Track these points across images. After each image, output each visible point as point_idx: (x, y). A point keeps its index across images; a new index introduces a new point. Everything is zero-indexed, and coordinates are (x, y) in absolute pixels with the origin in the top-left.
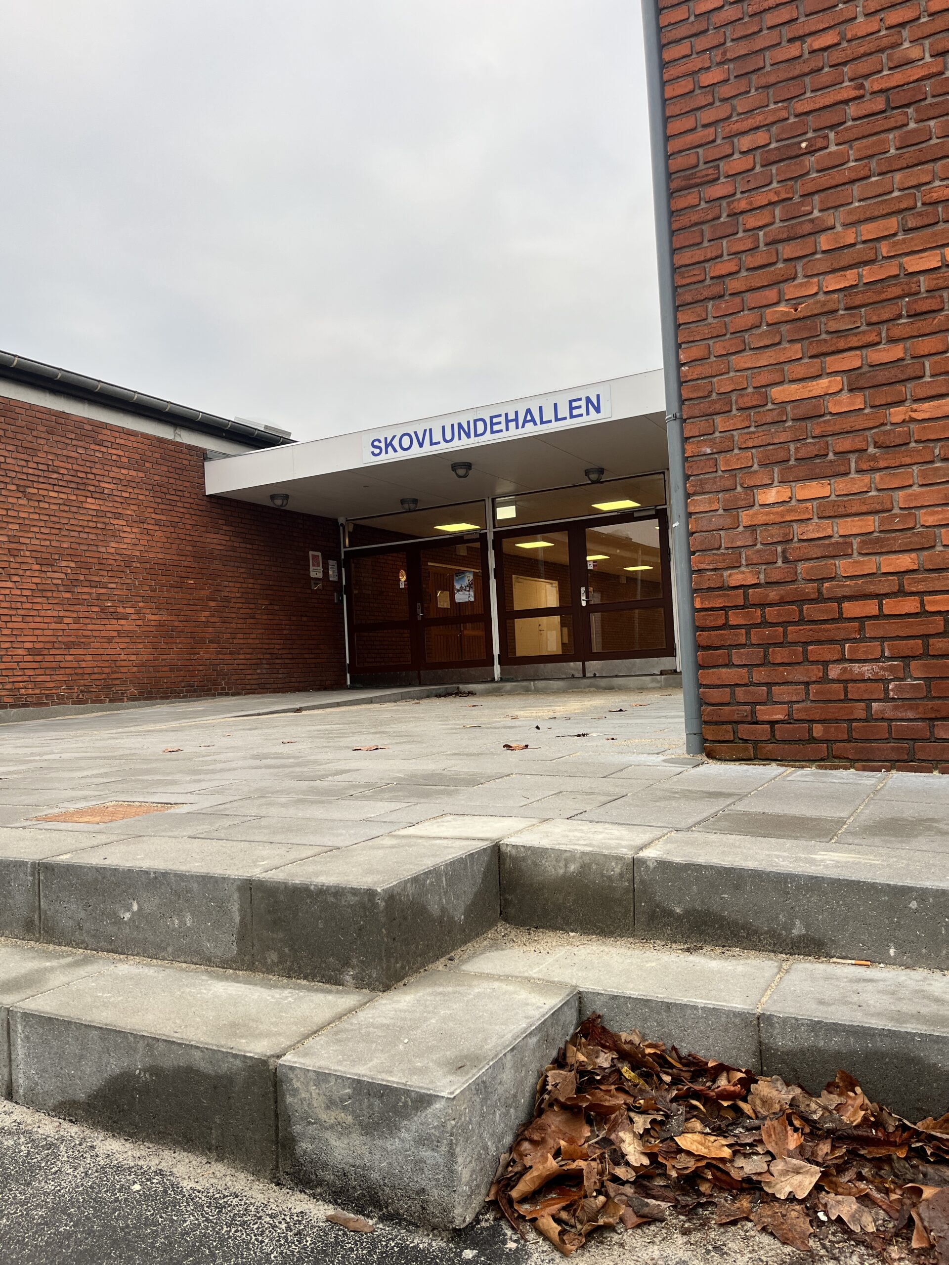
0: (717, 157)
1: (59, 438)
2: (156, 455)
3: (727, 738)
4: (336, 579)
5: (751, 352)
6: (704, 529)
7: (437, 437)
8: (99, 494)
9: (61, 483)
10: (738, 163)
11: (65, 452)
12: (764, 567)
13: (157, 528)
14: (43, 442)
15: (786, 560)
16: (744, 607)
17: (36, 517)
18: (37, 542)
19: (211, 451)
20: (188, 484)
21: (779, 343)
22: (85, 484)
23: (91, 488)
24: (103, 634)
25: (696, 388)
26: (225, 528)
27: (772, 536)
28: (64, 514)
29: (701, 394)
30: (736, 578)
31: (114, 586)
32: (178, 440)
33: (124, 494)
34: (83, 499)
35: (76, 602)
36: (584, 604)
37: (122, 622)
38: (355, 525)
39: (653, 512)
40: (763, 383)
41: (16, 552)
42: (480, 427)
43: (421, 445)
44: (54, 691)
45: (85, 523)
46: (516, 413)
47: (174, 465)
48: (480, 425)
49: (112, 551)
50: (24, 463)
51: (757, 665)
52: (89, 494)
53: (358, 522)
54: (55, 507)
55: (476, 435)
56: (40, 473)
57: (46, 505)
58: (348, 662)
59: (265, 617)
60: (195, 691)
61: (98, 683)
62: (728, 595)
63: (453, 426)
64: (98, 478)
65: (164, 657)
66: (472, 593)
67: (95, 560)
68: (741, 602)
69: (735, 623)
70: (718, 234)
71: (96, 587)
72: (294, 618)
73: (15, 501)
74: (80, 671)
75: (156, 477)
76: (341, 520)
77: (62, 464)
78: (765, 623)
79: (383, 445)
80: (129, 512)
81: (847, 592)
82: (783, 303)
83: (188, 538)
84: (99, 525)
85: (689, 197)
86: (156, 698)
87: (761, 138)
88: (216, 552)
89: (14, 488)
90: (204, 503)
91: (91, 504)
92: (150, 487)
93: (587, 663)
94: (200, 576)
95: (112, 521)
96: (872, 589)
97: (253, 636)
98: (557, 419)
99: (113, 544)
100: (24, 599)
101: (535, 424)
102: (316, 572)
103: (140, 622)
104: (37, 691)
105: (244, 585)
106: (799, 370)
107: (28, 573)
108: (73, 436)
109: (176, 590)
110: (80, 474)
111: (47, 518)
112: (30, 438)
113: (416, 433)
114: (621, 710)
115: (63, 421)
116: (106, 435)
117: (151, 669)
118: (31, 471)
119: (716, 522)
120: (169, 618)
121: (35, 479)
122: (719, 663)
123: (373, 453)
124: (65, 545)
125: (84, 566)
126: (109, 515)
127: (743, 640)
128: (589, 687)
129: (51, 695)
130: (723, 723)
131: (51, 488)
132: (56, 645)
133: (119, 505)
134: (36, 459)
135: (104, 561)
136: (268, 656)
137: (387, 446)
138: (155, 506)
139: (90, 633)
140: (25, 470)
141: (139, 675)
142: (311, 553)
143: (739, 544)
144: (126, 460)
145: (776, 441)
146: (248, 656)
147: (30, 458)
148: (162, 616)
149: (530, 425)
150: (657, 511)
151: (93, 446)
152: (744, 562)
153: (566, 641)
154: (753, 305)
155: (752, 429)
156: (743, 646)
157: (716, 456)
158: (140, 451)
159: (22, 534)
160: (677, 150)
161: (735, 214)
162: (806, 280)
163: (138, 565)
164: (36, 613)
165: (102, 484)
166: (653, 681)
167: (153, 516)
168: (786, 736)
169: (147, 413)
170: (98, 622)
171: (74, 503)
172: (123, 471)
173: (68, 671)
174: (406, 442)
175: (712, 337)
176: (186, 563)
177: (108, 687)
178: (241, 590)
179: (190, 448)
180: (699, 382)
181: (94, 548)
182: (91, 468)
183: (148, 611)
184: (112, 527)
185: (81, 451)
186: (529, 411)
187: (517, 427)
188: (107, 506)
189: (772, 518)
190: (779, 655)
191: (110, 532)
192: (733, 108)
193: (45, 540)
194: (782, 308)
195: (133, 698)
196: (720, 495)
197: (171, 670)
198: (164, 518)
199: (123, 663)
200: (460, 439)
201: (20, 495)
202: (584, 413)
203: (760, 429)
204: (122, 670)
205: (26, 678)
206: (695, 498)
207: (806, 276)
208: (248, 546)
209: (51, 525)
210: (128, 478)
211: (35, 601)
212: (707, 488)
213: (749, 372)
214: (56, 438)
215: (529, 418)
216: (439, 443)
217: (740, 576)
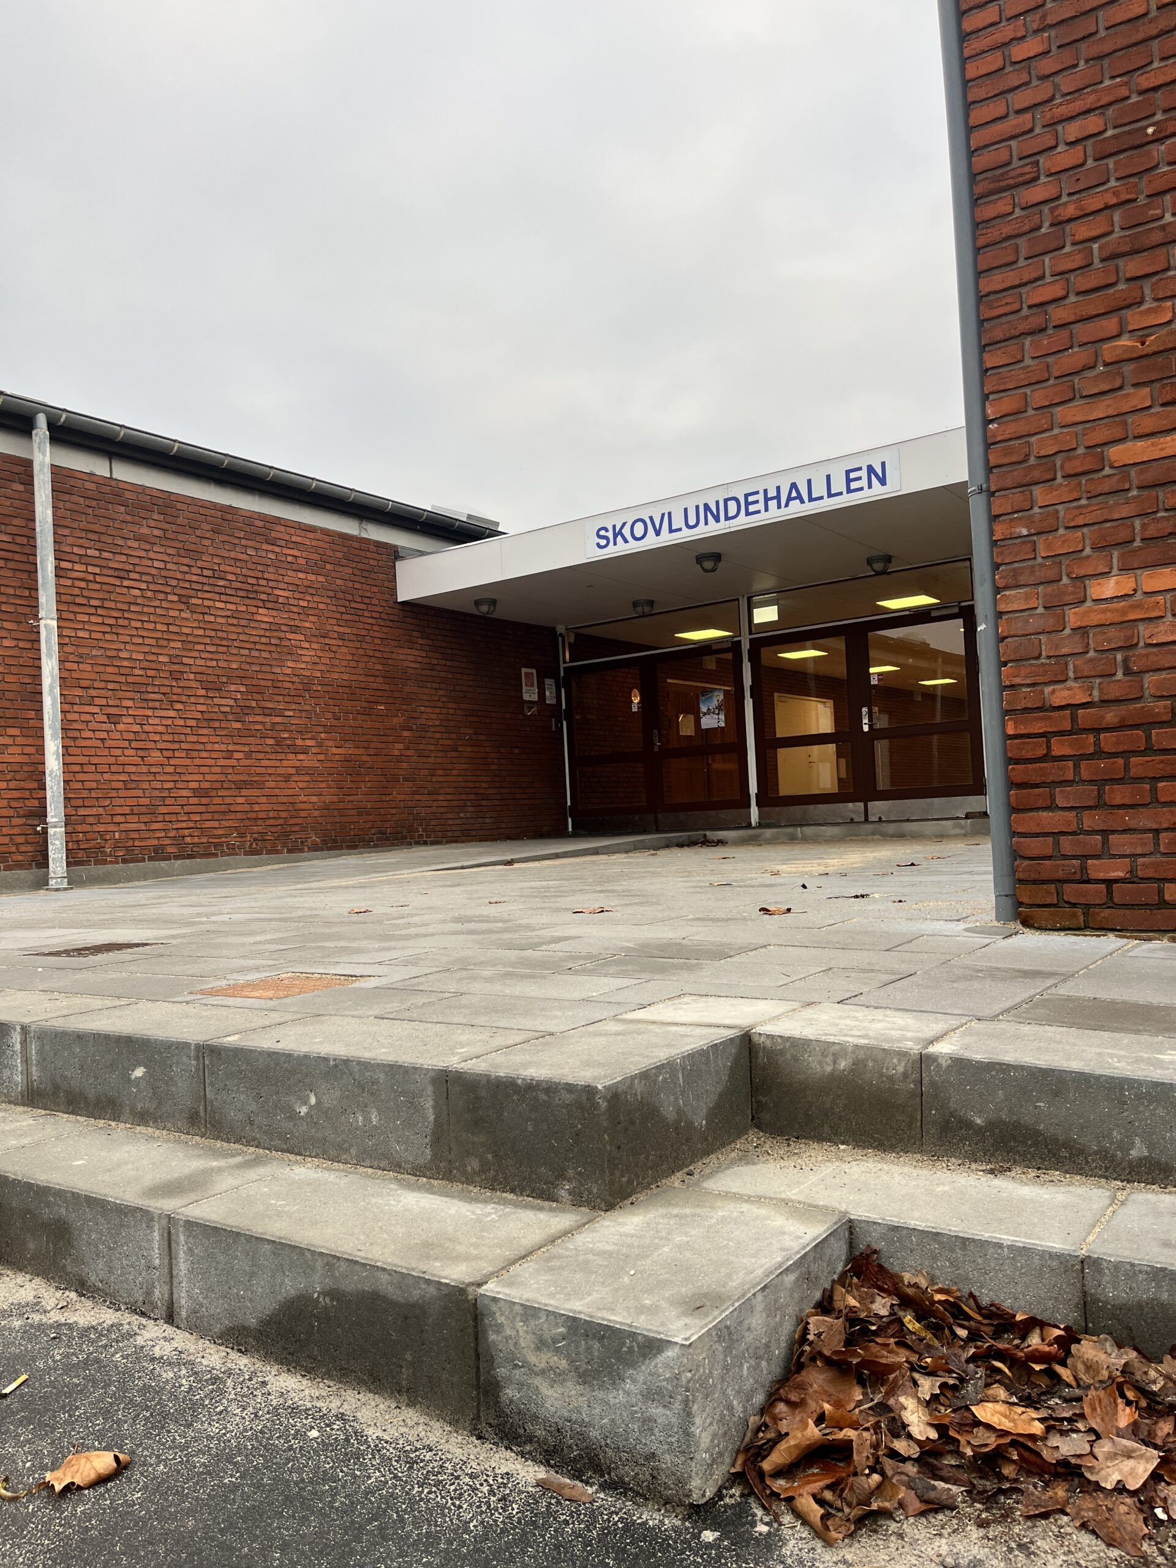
0: (1036, 150)
1: (226, 538)
2: (339, 555)
3: (1049, 902)
4: (554, 702)
5: (1082, 402)
6: (1020, 632)
7: (679, 522)
8: (271, 603)
9: (229, 591)
10: (1064, 157)
11: (233, 555)
12: (1098, 681)
13: (340, 643)
14: (207, 542)
15: (1128, 672)
16: (1071, 733)
17: (201, 632)
18: (202, 662)
19: (404, 548)
20: (376, 589)
21: (1121, 388)
22: (256, 592)
23: (264, 597)
24: (279, 771)
25: (1008, 452)
26: (420, 641)
27: (1109, 641)
28: (233, 629)
29: (1014, 459)
30: (1060, 695)
31: (291, 713)
32: (364, 535)
33: (302, 603)
34: (254, 610)
35: (247, 733)
36: (866, 728)
37: (301, 757)
38: (578, 636)
39: (956, 610)
40: (1100, 441)
41: (178, 675)
42: (732, 507)
43: (658, 533)
44: (223, 840)
45: (257, 639)
46: (778, 488)
47: (360, 566)
48: (732, 506)
49: (289, 671)
50: (186, 569)
51: (1089, 808)
52: (261, 604)
53: (581, 631)
54: (223, 621)
55: (727, 518)
56: (205, 580)
57: (212, 619)
58: (569, 804)
59: (469, 749)
60: (387, 839)
61: (273, 829)
62: (1050, 718)
63: (697, 507)
64: (271, 584)
65: (351, 798)
66: (722, 717)
67: (269, 684)
68: (1067, 725)
69: (1060, 754)
70: (1038, 249)
71: (270, 715)
72: (503, 750)
73: (176, 614)
74: (253, 815)
75: (339, 582)
76: (560, 629)
77: (228, 568)
78: (1099, 753)
79: (610, 535)
80: (307, 625)
82: (1126, 336)
83: (378, 654)
84: (273, 641)
85: (999, 203)
86: (340, 848)
87: (1093, 123)
88: (411, 671)
89: (175, 598)
90: (396, 611)
91: (264, 616)
92: (332, 594)
93: (870, 804)
94: (391, 700)
95: (288, 636)
97: (455, 772)
98: (830, 495)
99: (290, 664)
100: (188, 730)
101: (802, 502)
102: (530, 694)
103: (322, 757)
104: (204, 840)
105: (444, 711)
106: (1147, 423)
107: (193, 700)
108: (242, 534)
109: (364, 717)
110: (250, 580)
111: (213, 634)
112: (193, 539)
113: (651, 518)
114: (913, 864)
115: (229, 517)
116: (279, 532)
117: (336, 813)
118: (194, 578)
119: (1034, 624)
120: (356, 751)
121: (199, 587)
122: (1038, 805)
123: (598, 545)
124: (234, 666)
125: (255, 690)
126: (284, 628)
127: (1070, 775)
128: (873, 834)
129: (221, 844)
130: (1044, 882)
131: (217, 597)
132: (225, 785)
133: (296, 616)
134: (199, 564)
135: (280, 684)
136: (472, 797)
137: (615, 537)
138: (338, 616)
139: (263, 770)
140: (188, 577)
141: (320, 820)
142: (524, 670)
143: (1064, 651)
144: (303, 561)
145: (1116, 517)
146: (449, 797)
147: (192, 564)
148: (348, 750)
149: (795, 505)
150: (961, 608)
151: (265, 546)
152: (1071, 675)
153: (843, 775)
154: (1085, 340)
155: (1084, 502)
156: (1069, 783)
157: (1035, 538)
158: (320, 551)
159: (185, 653)
160: (982, 144)
161: (1060, 223)
162: (1155, 304)
163: (319, 688)
164: (201, 747)
165: (277, 592)
166: (955, 827)
167: (336, 628)
168: (1128, 900)
169: (326, 504)
170: (273, 756)
171: (244, 615)
172: (301, 575)
173: (239, 816)
174: (639, 530)
175: (1030, 384)
176: (375, 685)
177: (287, 834)
178: (441, 716)
179: (378, 544)
180: (1012, 443)
181: (268, 669)
182: (262, 572)
183: (331, 743)
184: (288, 643)
185: (251, 552)
186: (794, 486)
187: (779, 507)
188: (282, 618)
189: (1109, 617)
190: (1118, 794)
191: (285, 650)
192: (1056, 87)
193: (212, 659)
194: (1125, 341)
195: (315, 848)
196: (1041, 589)
197: (359, 814)
198: (348, 630)
199: (302, 806)
200: (706, 523)
201: (183, 607)
202: (866, 486)
203: (1094, 501)
204: (303, 814)
205: (191, 825)
206: (1007, 593)
207: (1156, 300)
208: (449, 663)
209: (218, 642)
210: (306, 583)
211: (200, 732)
212: (1023, 580)
213: (1080, 427)
214: (222, 538)
215: (794, 494)
216: (680, 529)
217: (1066, 693)
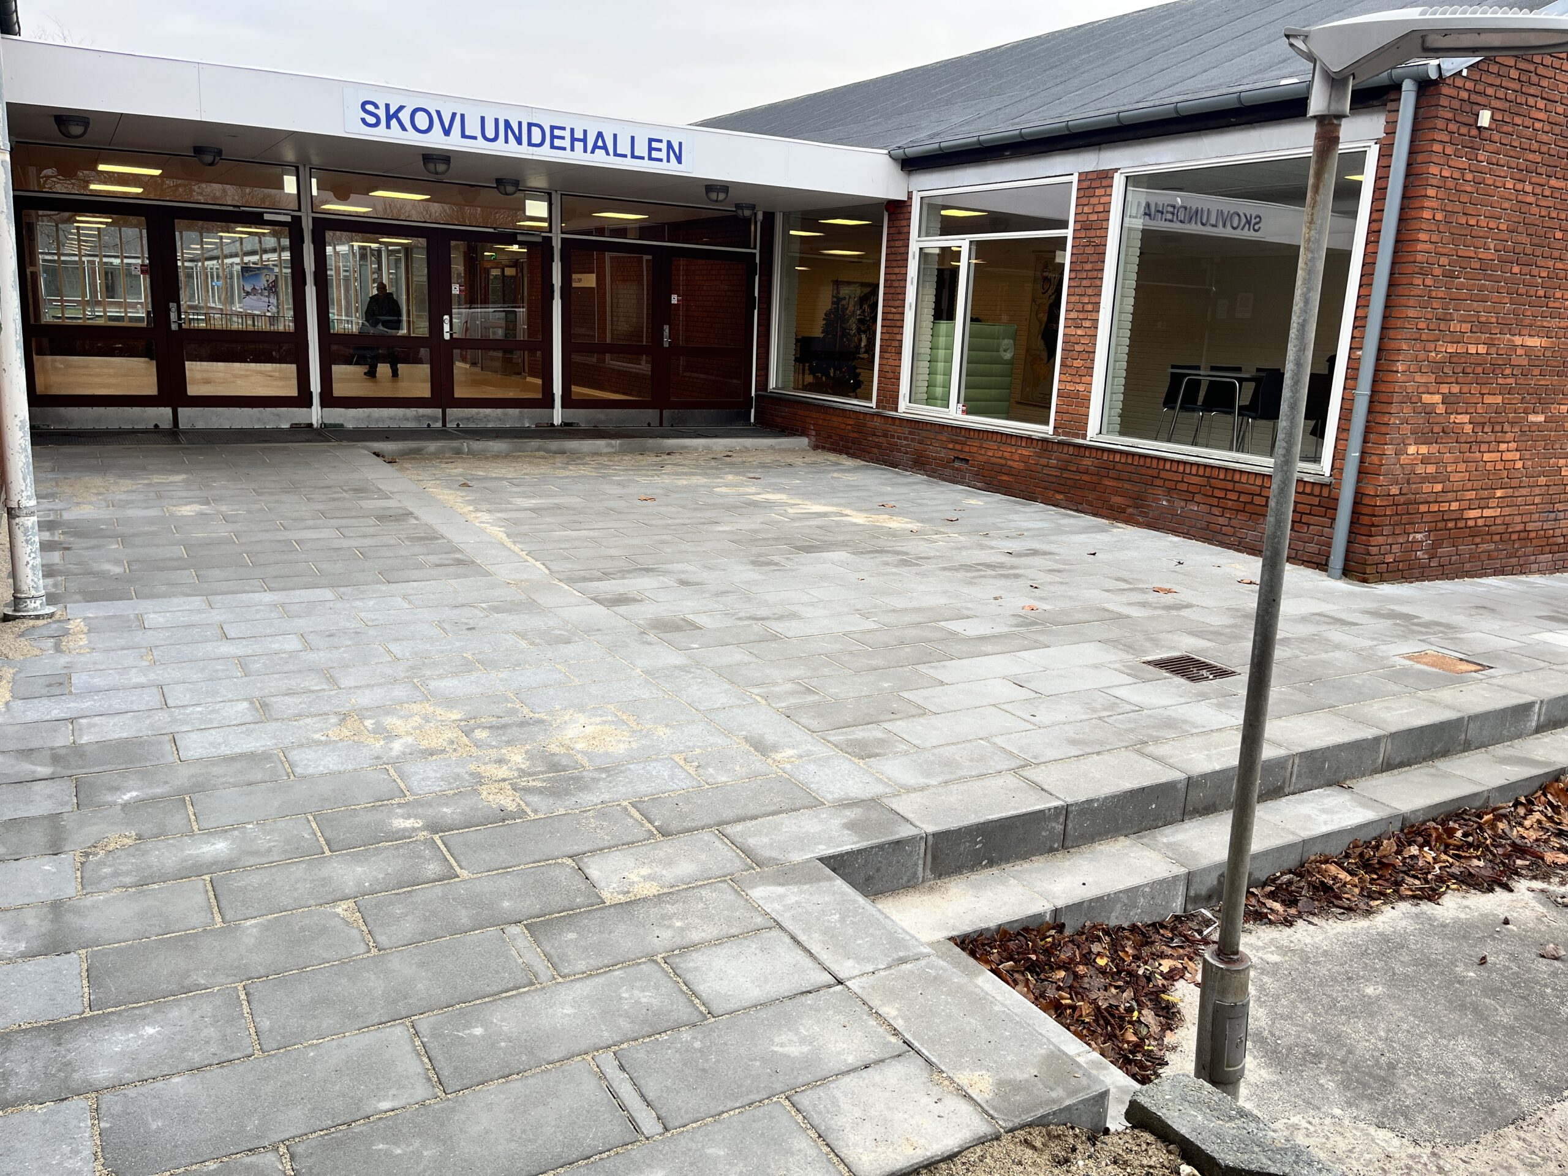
27: (1407, 471)
36: (447, 336)
40: (1421, 391)
42: (537, 137)
43: (447, 132)
46: (585, 132)
48: (537, 133)
55: (530, 144)
63: (497, 121)
68: (1391, 503)
78: (1396, 514)
79: (381, 114)
81: (1422, 500)
93: (449, 411)
96: (1429, 499)
98: (633, 156)
101: (608, 154)
106: (1432, 388)
113: (438, 112)
123: (363, 120)
127: (1388, 522)
137: (389, 118)
145: (1418, 423)
149: (600, 153)
152: (1396, 483)
156: (1388, 525)
174: (422, 121)
186: (600, 135)
187: (585, 151)
190: (1397, 530)
200: (506, 141)
202: (664, 159)
215: (600, 143)
216: (475, 138)
217: (1394, 490)
